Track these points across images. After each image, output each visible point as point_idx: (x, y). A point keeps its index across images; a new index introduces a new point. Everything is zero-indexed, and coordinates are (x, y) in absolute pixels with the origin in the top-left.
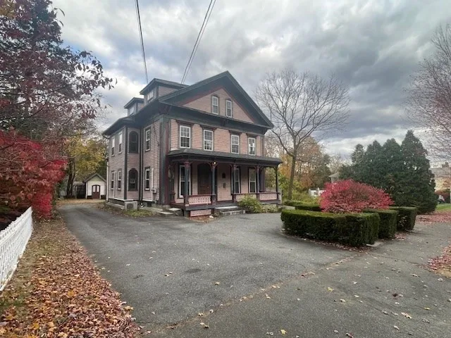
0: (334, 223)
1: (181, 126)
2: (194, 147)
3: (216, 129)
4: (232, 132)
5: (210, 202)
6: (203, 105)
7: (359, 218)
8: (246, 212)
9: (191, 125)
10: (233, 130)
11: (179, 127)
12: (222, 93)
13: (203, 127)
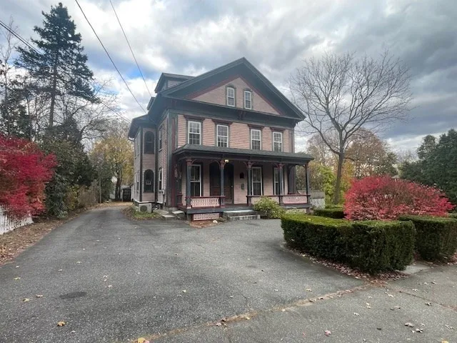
0: (338, 234)
1: (189, 122)
2: (205, 144)
3: (231, 123)
4: (251, 127)
5: (218, 205)
6: (216, 97)
7: (370, 229)
8: (261, 217)
9: (201, 120)
10: (253, 123)
11: (187, 123)
12: (239, 83)
13: (216, 122)
